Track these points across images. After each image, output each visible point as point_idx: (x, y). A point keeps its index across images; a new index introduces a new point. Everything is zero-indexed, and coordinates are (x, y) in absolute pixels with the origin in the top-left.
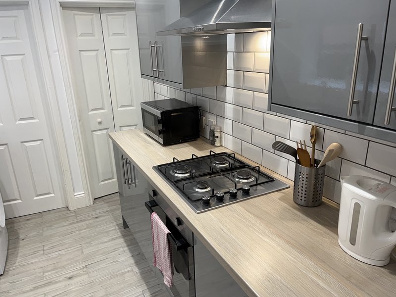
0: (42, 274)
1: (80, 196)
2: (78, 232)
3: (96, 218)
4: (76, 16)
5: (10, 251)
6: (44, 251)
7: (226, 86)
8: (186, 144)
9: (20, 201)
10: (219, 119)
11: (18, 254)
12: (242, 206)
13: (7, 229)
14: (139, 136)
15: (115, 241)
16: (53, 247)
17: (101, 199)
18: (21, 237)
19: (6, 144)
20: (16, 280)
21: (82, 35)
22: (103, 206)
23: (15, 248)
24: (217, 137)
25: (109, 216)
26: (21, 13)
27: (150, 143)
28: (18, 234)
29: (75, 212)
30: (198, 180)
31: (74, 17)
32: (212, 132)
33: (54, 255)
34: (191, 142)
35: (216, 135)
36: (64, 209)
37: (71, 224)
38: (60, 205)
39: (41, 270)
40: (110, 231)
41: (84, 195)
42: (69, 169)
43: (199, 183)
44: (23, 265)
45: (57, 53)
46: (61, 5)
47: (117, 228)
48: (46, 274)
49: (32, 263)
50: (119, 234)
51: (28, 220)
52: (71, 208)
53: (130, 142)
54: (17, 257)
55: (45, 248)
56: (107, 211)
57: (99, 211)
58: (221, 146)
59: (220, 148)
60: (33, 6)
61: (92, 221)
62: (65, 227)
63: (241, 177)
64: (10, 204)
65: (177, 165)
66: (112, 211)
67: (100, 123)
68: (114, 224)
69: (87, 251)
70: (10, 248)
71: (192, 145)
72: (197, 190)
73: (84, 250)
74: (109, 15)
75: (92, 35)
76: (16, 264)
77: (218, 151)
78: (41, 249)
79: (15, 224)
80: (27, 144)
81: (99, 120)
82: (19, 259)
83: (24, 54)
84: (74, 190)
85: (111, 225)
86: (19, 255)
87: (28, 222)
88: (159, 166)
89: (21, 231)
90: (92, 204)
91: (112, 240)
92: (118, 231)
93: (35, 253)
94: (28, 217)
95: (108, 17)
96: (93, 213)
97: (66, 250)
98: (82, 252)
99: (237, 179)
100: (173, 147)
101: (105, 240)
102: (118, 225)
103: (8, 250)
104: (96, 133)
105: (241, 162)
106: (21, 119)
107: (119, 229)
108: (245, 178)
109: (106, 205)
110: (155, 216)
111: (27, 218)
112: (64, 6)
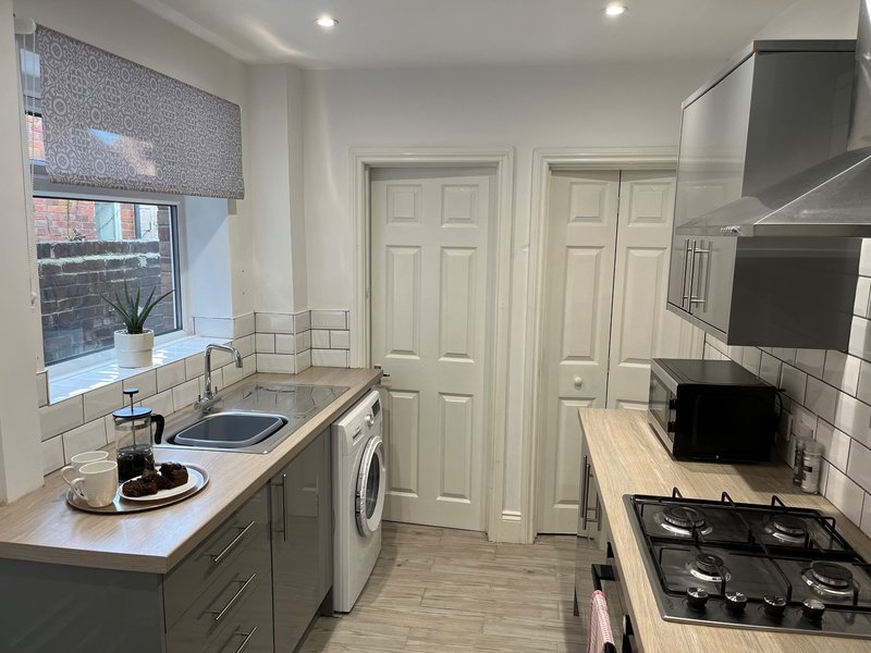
0: (404, 639)
1: (513, 519)
2: (487, 587)
3: (530, 572)
4: (574, 187)
5: (374, 577)
6: (423, 598)
7: (847, 353)
8: (729, 468)
9: (415, 496)
10: (823, 428)
11: (383, 586)
12: (782, 645)
13: (384, 538)
14: (634, 427)
15: (549, 634)
16: (437, 598)
17: (550, 539)
18: (399, 559)
19: (417, 392)
20: (362, 632)
21: (578, 219)
22: (550, 555)
23: (384, 575)
24: (810, 469)
25: (554, 579)
26: (483, 181)
27: (648, 446)
28: (396, 553)
29: (496, 546)
30: (706, 550)
31: (571, 189)
32: (801, 454)
33: (435, 613)
34: (746, 468)
35: (806, 463)
36: (481, 535)
37: (482, 567)
38: (476, 525)
39: (406, 631)
40: (546, 609)
41: (519, 518)
42: (502, 460)
43: (703, 558)
44: (384, 610)
45: (527, 249)
46: (550, 168)
47: (561, 607)
48: (411, 642)
49: (397, 613)
50: (560, 623)
51: (419, 533)
52: (492, 537)
53: (610, 433)
54: (380, 592)
55: (427, 595)
56: (554, 567)
57: (538, 561)
58: (819, 494)
59: (814, 498)
60: (504, 171)
61: (521, 575)
62: (469, 570)
63: (822, 579)
64: (400, 497)
65: (675, 505)
66: (562, 569)
67: (579, 385)
68: (559, 598)
69: (491, 630)
70: (375, 572)
71: (741, 473)
72: (693, 572)
73: (486, 627)
74: (636, 184)
75: (597, 219)
76: (372, 605)
77: (791, 501)
78: (418, 593)
79: (398, 534)
80: (448, 399)
81: (578, 379)
82: (381, 597)
83: (475, 248)
84: (504, 502)
85: (551, 598)
86: (384, 590)
87: (418, 537)
88: (637, 496)
89: (402, 550)
90: (531, 541)
91: (543, 628)
92: (561, 614)
93: (410, 595)
94: (421, 529)
95: (635, 187)
96: (526, 560)
97: (457, 612)
98: (482, 630)
99: (809, 583)
100: (695, 465)
101: (530, 622)
102: (564, 602)
103: (371, 574)
104: (567, 403)
105: (845, 545)
106: (449, 355)
107: (565, 611)
108: (832, 583)
109: (556, 553)
110: (599, 600)
111: (418, 531)
112: (554, 169)
